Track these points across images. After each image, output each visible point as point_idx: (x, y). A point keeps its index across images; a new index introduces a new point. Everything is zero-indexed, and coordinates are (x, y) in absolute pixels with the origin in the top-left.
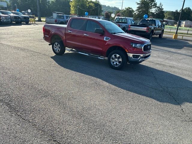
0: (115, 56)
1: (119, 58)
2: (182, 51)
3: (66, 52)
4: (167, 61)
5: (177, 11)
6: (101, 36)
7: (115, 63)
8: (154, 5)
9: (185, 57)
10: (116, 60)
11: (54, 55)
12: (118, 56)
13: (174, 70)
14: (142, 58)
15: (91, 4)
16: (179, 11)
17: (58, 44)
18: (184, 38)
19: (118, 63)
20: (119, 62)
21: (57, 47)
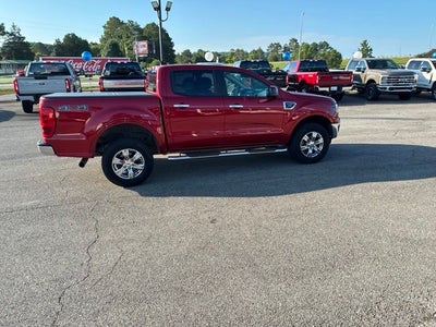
12: (315, 135)
17: (132, 154)
19: (316, 149)
21: (130, 163)
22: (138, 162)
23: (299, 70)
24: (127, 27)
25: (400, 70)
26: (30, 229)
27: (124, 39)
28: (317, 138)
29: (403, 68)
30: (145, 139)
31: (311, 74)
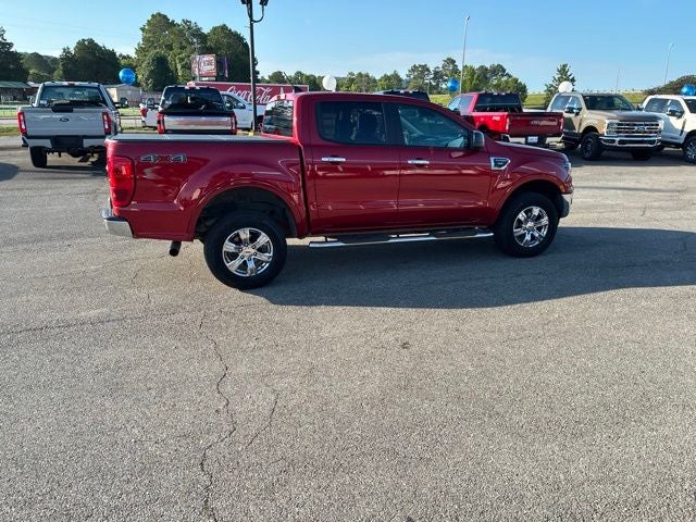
0: (529, 213)
7: (528, 237)
10: (531, 225)
12: (536, 211)
17: (254, 236)
21: (251, 251)
22: (262, 250)
23: (477, 108)
24: (181, 31)
25: (634, 113)
26: (111, 354)
27: (176, 50)
28: (539, 217)
29: (639, 109)
30: (272, 212)
31: (496, 116)
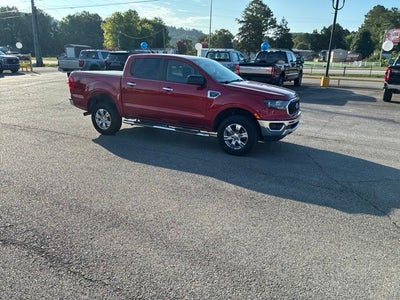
0: (234, 128)
1: (241, 131)
2: (348, 109)
3: (124, 126)
4: (326, 131)
5: (315, 32)
6: (198, 89)
7: (234, 143)
8: (270, 24)
9: (357, 119)
10: (236, 135)
11: (98, 135)
12: (239, 127)
13: (346, 147)
14: (287, 127)
15: (146, 25)
16: (319, 32)
17: (105, 113)
18: (342, 83)
19: (239, 142)
20: (243, 140)
24: (389, 15)
